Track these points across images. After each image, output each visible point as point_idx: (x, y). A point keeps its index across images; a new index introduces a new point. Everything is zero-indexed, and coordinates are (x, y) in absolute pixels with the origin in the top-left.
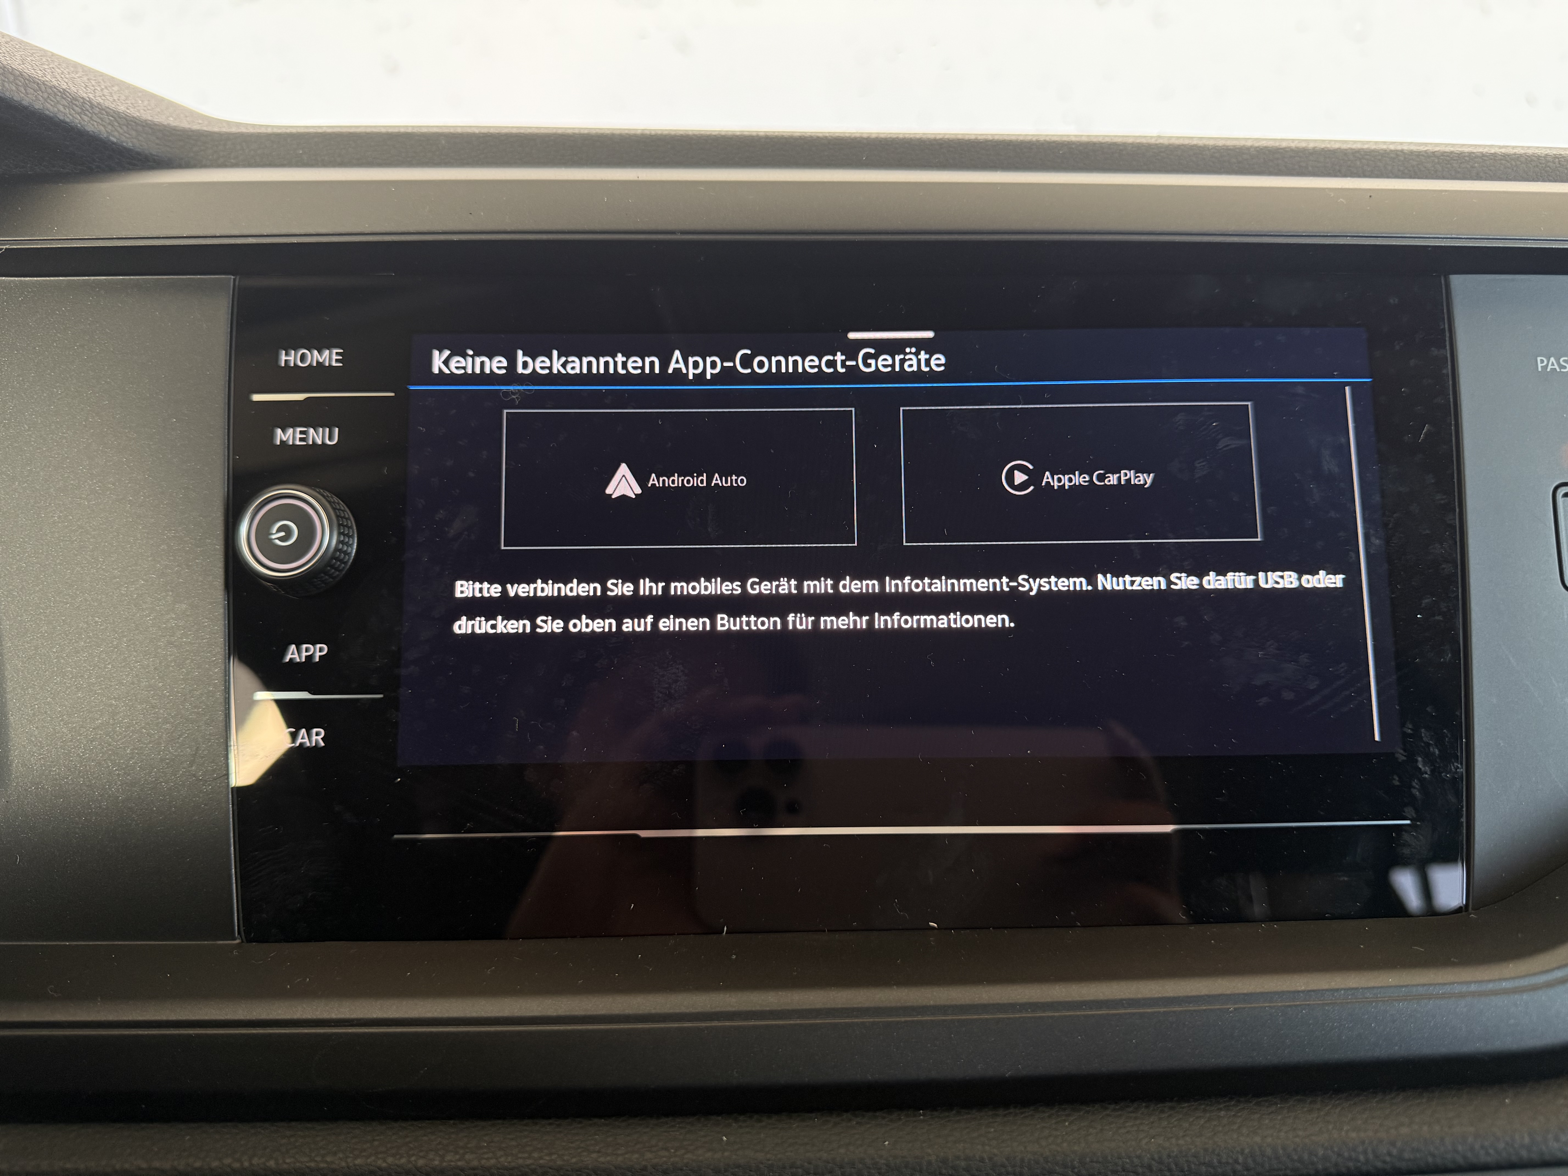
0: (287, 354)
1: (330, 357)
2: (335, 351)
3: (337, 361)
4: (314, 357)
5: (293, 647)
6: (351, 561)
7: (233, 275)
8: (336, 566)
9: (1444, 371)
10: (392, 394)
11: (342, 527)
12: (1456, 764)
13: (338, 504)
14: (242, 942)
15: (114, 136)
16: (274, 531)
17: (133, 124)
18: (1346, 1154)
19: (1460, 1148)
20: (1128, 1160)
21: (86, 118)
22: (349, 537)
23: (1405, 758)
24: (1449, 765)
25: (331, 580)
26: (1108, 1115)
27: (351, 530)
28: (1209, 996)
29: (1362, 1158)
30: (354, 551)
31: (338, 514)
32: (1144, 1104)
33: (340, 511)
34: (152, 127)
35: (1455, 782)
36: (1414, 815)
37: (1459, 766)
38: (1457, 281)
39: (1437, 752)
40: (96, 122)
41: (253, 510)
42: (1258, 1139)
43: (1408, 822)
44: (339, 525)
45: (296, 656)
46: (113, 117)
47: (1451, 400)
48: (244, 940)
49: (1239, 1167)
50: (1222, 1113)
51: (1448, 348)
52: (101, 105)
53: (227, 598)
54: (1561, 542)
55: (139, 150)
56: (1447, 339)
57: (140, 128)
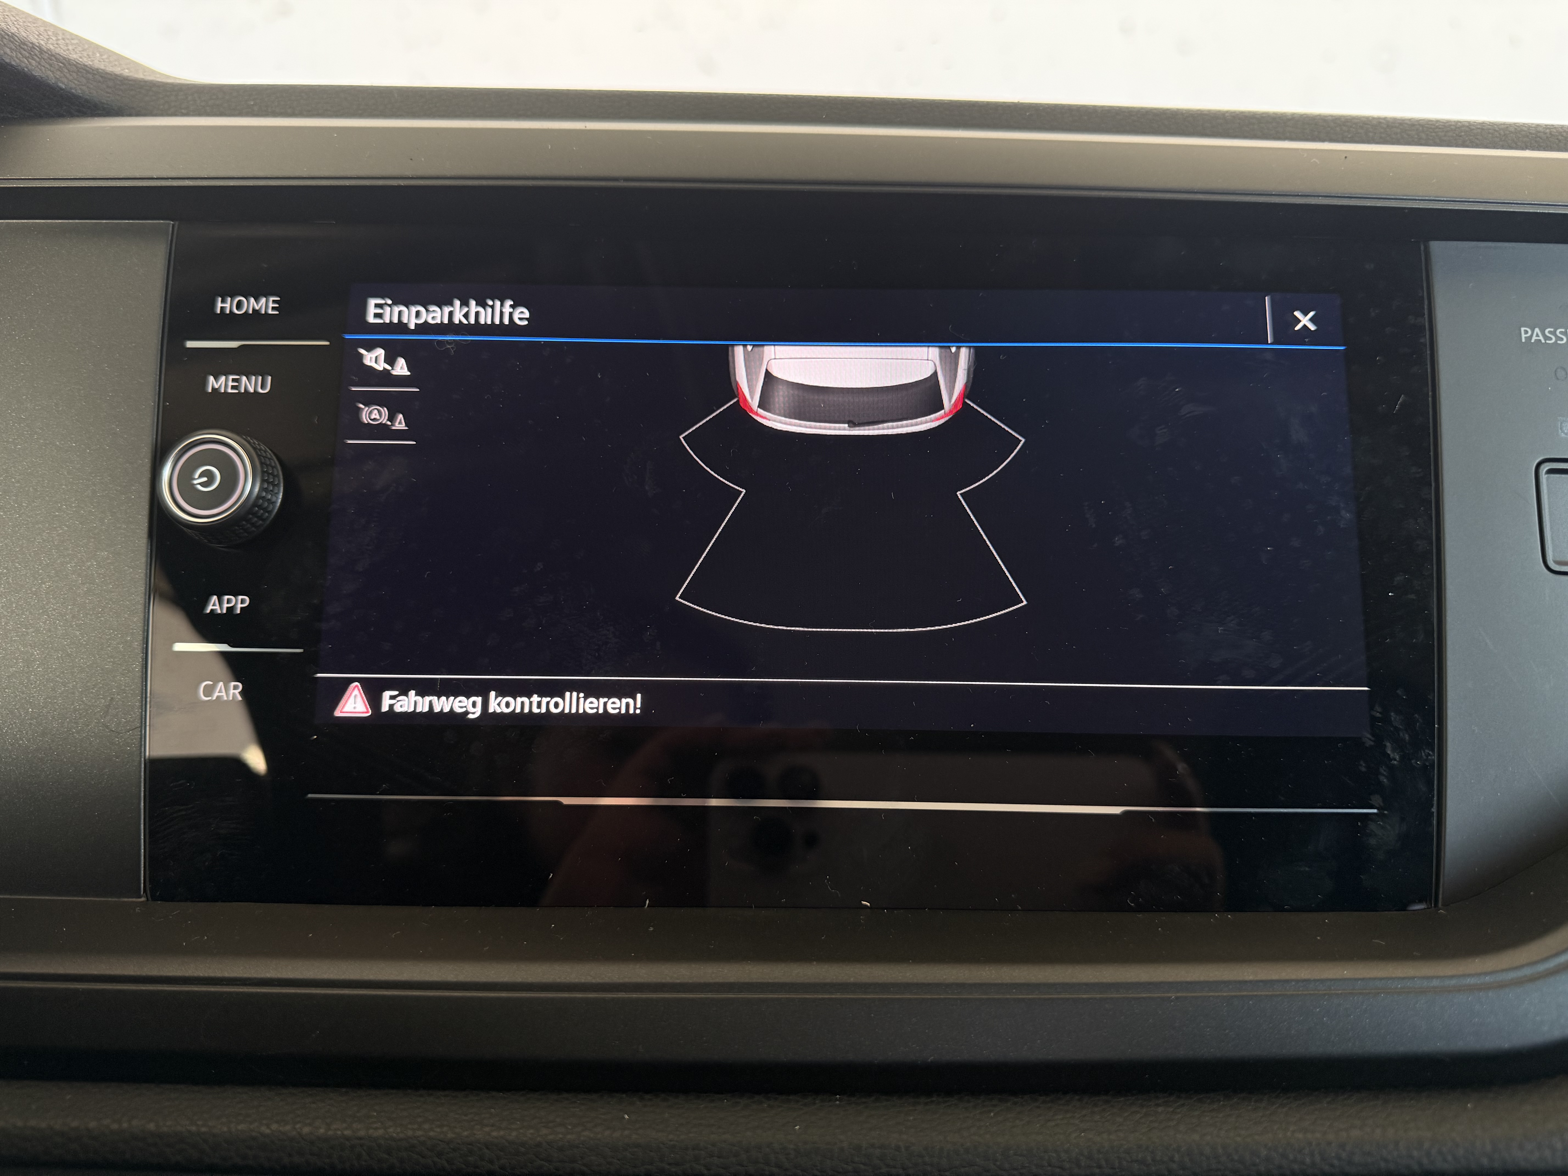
0: (223, 301)
1: (267, 305)
2: (272, 299)
3: (273, 308)
4: (251, 305)
5: (215, 598)
6: (276, 510)
7: (173, 221)
8: (259, 515)
9: (1422, 340)
10: (327, 343)
11: (266, 474)
12: (1427, 751)
13: (265, 452)
14: (148, 900)
15: (63, 83)
16: (197, 476)
17: (84, 71)
18: (1291, 1157)
19: (1415, 1153)
20: (1054, 1155)
21: (33, 62)
22: (274, 485)
23: (1372, 743)
24: (1419, 752)
25: (253, 529)
26: (1038, 1107)
27: (276, 479)
28: (1150, 984)
29: (1308, 1160)
30: (280, 501)
31: (263, 461)
32: (1077, 1097)
33: (266, 458)
34: (103, 75)
35: (1426, 769)
36: (1382, 804)
37: (1430, 752)
38: (1437, 248)
39: (1407, 737)
40: (44, 66)
41: (177, 454)
42: (1196, 1137)
43: (1375, 811)
44: (263, 472)
45: (217, 607)
46: (62, 63)
47: (1429, 370)
48: (150, 899)
49: (1174, 1166)
50: (1160, 1109)
51: (1426, 316)
52: (51, 51)
53: (149, 547)
54: (1544, 520)
55: (87, 97)
56: (1426, 307)
57: (90, 76)
